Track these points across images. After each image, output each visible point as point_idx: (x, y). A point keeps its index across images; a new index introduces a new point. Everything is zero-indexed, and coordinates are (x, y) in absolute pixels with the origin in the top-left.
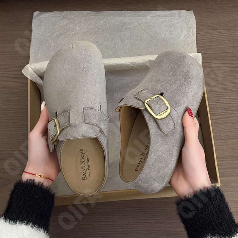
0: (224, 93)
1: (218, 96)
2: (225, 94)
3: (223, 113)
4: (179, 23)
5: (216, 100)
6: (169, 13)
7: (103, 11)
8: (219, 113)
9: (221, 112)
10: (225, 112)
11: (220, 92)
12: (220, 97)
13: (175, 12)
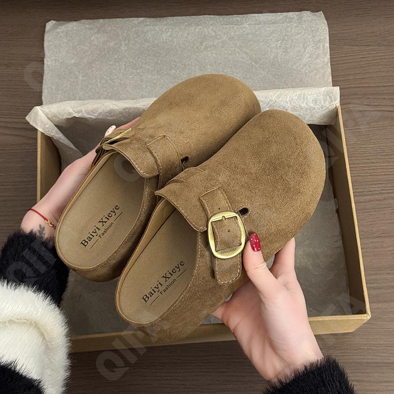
0: (380, 157)
1: (368, 161)
2: (381, 159)
3: (377, 192)
4: (300, 34)
5: (364, 168)
6: (281, 17)
7: (167, 18)
8: (370, 191)
9: (374, 189)
10: (380, 189)
11: (372, 155)
12: (372, 163)
13: (293, 15)
